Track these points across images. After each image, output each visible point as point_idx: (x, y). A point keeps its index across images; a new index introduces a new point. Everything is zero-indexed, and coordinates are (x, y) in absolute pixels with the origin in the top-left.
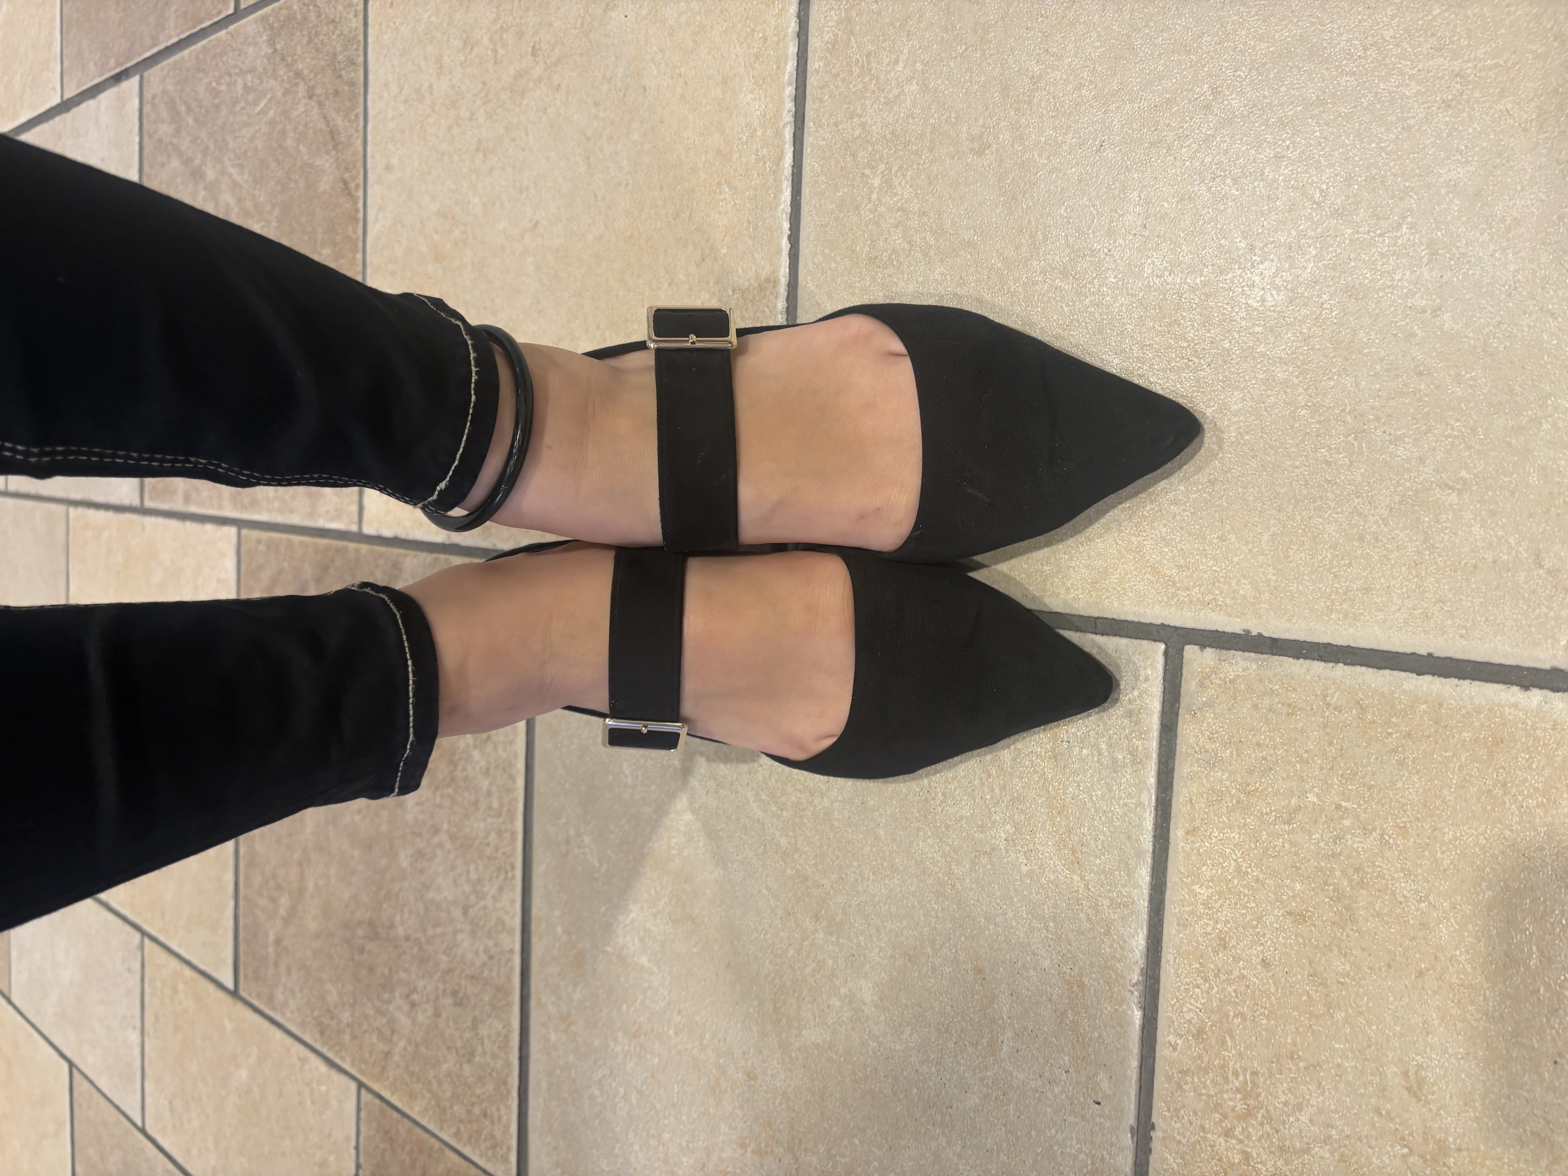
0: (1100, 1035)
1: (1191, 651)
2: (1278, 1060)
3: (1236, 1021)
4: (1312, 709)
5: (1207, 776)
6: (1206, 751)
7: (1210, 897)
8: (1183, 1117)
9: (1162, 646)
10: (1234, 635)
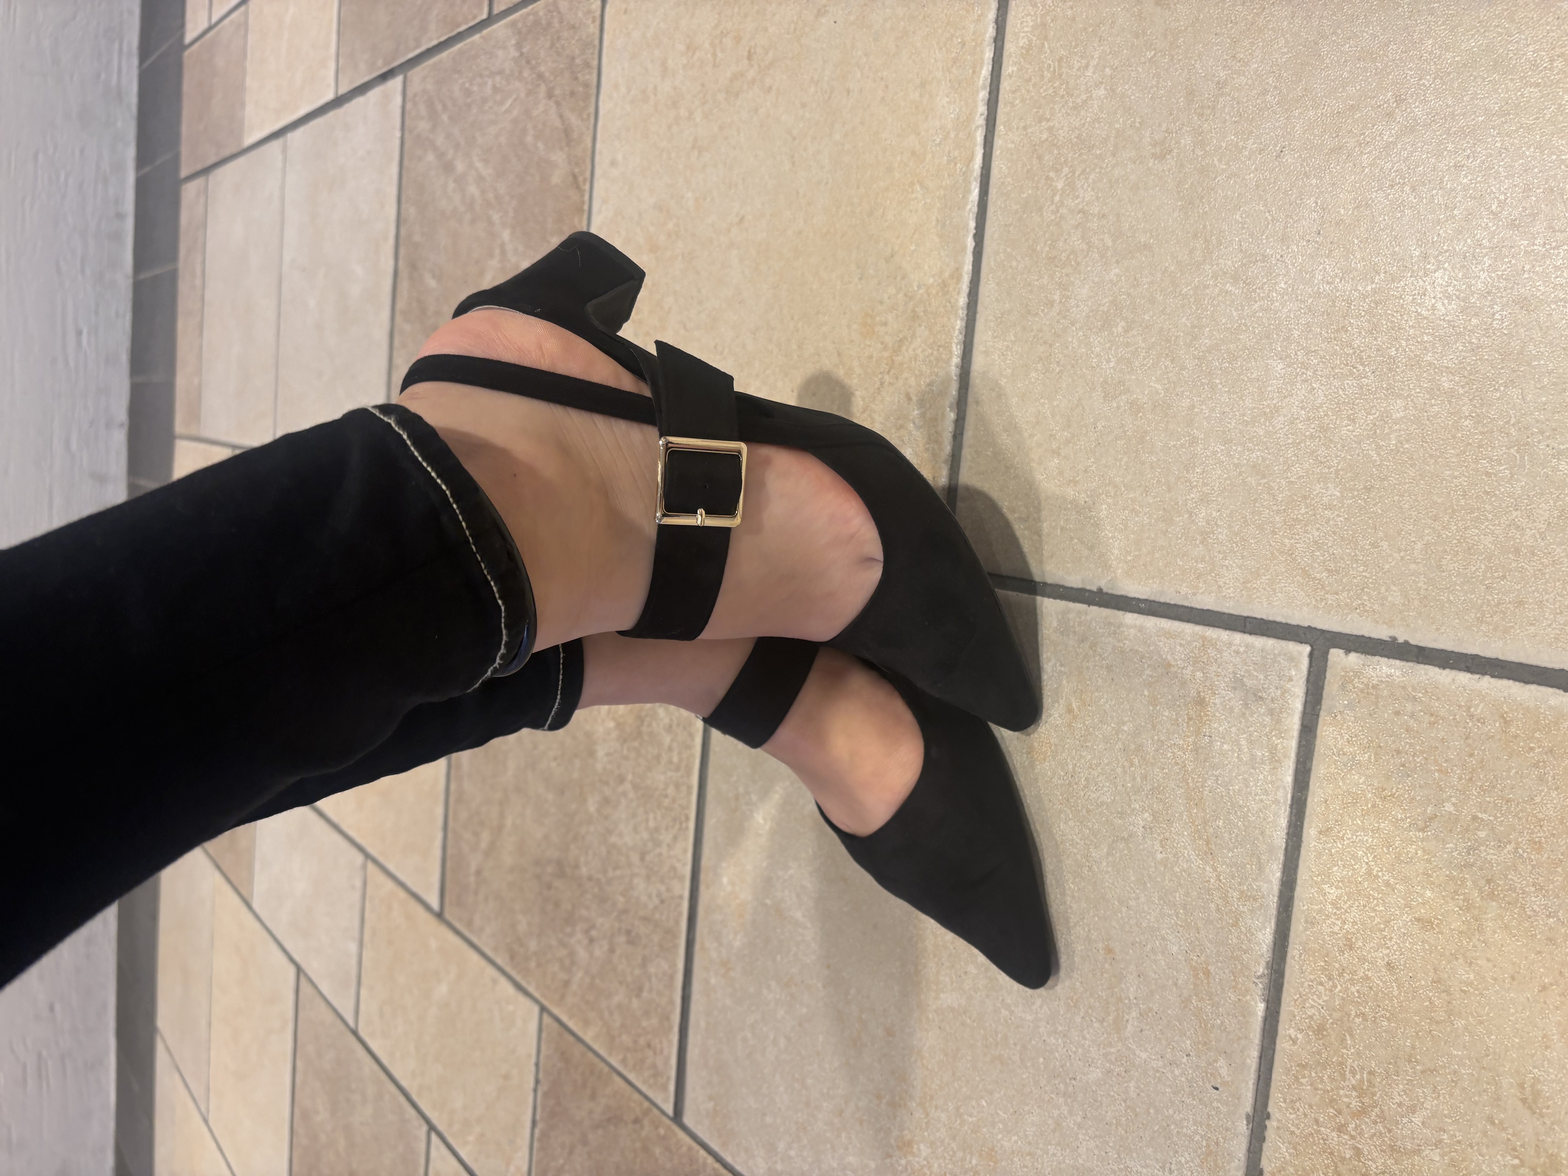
0: (1222, 1023)
1: (1336, 655)
2: (1396, 1062)
3: (1357, 1020)
4: (1455, 719)
5: (1342, 779)
6: (1344, 754)
7: (1339, 897)
8: (1298, 1110)
9: (1307, 649)
10: (1380, 642)
